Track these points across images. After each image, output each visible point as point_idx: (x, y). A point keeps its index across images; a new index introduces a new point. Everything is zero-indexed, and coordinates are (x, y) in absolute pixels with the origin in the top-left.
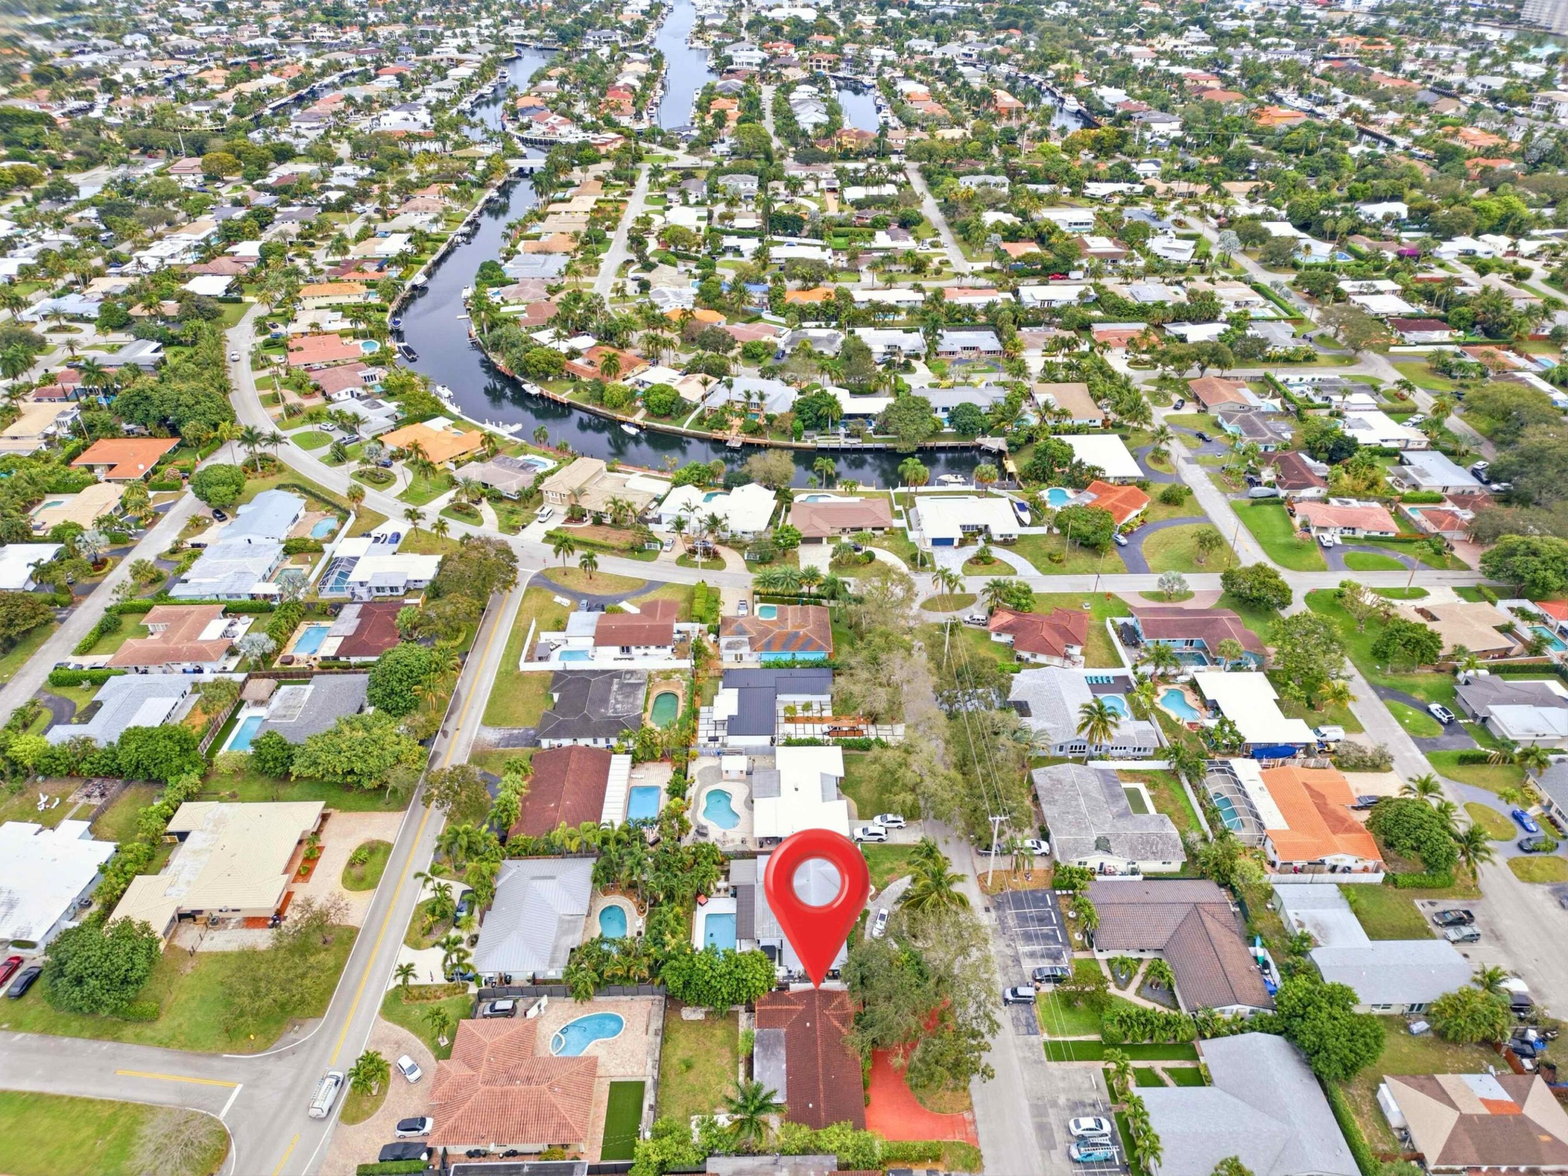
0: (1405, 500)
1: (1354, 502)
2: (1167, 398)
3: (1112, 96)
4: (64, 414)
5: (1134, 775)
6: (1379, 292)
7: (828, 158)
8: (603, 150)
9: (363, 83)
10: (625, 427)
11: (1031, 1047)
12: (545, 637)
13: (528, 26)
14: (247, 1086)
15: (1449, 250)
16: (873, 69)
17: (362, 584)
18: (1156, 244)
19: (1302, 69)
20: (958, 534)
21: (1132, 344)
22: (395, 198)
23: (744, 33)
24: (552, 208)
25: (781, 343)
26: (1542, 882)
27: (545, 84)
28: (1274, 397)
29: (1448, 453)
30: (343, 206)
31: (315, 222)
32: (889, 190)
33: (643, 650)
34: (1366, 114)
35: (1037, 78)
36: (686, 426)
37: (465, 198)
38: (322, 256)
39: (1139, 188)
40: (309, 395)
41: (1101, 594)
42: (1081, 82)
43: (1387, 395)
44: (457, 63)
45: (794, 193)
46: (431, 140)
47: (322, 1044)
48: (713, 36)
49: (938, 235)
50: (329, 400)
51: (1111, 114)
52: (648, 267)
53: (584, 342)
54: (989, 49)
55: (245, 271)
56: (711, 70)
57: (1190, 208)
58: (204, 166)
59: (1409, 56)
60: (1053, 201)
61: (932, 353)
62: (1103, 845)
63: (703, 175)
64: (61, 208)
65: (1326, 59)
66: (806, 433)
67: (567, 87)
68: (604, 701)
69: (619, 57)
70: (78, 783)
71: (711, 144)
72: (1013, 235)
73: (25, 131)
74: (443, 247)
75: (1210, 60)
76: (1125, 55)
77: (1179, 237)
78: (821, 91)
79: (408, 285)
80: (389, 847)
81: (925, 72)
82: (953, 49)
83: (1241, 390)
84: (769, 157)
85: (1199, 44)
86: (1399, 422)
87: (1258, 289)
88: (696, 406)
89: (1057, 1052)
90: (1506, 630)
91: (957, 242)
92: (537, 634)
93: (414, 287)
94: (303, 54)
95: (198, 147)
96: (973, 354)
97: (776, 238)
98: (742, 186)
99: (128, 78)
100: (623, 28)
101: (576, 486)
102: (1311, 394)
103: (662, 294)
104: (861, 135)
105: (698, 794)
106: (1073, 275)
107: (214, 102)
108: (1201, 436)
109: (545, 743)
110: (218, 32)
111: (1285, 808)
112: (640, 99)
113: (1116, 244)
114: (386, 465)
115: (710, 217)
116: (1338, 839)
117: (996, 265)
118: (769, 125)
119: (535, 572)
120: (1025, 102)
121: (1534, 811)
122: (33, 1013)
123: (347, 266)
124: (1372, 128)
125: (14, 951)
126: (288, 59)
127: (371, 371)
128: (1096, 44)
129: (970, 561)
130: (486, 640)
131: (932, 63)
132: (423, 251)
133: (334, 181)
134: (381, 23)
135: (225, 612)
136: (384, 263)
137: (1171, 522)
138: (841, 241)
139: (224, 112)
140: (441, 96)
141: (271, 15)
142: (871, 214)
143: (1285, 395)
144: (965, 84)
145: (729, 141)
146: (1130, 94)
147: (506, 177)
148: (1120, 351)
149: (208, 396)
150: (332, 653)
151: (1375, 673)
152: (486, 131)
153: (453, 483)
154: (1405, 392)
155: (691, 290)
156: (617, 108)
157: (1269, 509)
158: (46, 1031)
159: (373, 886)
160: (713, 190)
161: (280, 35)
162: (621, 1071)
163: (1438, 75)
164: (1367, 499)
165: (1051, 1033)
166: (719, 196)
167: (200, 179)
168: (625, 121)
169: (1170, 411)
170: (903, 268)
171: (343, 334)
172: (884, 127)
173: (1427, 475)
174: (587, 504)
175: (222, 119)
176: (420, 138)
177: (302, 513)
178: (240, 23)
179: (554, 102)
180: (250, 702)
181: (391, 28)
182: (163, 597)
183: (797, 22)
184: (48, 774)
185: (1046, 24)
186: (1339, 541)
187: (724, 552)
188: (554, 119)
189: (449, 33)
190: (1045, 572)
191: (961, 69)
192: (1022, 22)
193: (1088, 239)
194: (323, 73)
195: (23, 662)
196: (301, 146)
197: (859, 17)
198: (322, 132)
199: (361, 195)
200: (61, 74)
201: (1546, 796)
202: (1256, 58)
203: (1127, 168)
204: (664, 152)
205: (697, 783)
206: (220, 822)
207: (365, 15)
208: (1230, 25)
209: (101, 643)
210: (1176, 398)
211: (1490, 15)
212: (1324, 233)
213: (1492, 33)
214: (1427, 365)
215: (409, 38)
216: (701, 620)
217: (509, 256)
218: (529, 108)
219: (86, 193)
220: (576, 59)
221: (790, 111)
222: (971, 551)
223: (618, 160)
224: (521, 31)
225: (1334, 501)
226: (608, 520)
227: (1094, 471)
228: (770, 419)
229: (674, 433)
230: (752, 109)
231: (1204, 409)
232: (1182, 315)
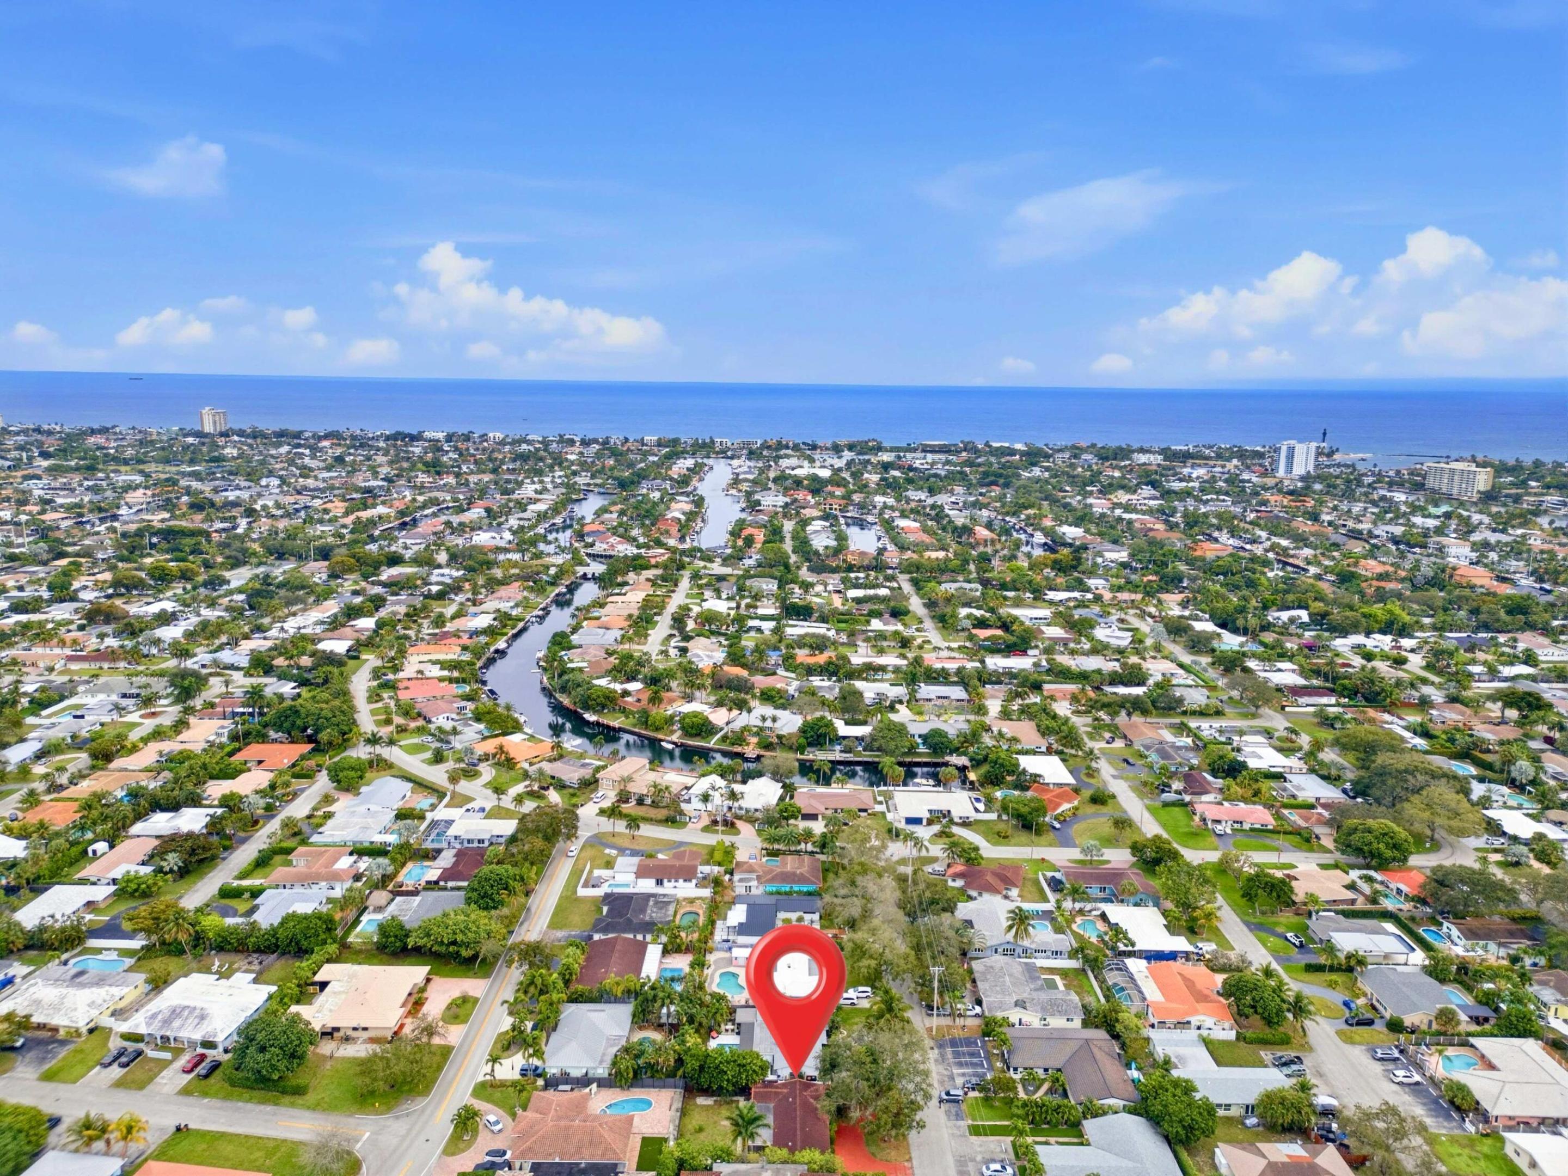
0: (1286, 806)
1: (1242, 805)
2: (1101, 736)
3: (1071, 532)
4: (223, 727)
5: (1052, 971)
6: (1280, 670)
7: (834, 570)
8: (653, 561)
9: (457, 514)
10: (663, 744)
11: (958, 1128)
12: (597, 873)
13: (593, 477)
14: (372, 1133)
15: (1342, 644)
16: (876, 511)
17: (456, 838)
18: (1100, 633)
19: (1235, 517)
20: (925, 815)
21: (1074, 699)
22: (483, 590)
23: (771, 485)
24: (610, 599)
25: (791, 690)
26: (1360, 1044)
27: (607, 516)
28: (1188, 736)
29: (1323, 778)
30: (441, 596)
31: (419, 606)
32: (883, 592)
33: (673, 883)
34: (1285, 549)
35: (1012, 520)
36: (713, 742)
37: (540, 590)
38: (427, 629)
39: (1089, 596)
40: (414, 719)
41: (1036, 861)
42: (1048, 523)
43: (1279, 739)
44: (536, 501)
45: (806, 592)
46: (514, 551)
47: (428, 1112)
48: (745, 487)
49: (921, 622)
50: (429, 722)
51: (1071, 545)
52: (687, 638)
53: (634, 686)
54: (972, 499)
55: (363, 638)
56: (743, 510)
57: (1132, 612)
58: (328, 568)
59: (1326, 510)
60: (1018, 603)
61: (912, 701)
62: (1020, 1004)
63: (733, 580)
64: (215, 594)
65: (1258, 511)
66: (809, 749)
67: (625, 519)
68: (643, 911)
69: (668, 499)
70: (240, 956)
71: (741, 559)
72: (981, 623)
73: (188, 541)
74: (521, 625)
75: (1158, 511)
76: (1086, 505)
77: (1120, 629)
78: (832, 525)
79: (492, 649)
80: (476, 1000)
81: (918, 512)
82: (942, 499)
83: (1160, 731)
84: (787, 566)
85: (1150, 499)
86: (1287, 757)
87: (1181, 666)
88: (722, 729)
89: (976, 1131)
90: (1352, 887)
91: (937, 629)
92: (591, 872)
93: (497, 651)
94: (408, 494)
95: (324, 554)
96: (946, 702)
97: (791, 622)
98: (765, 587)
99: (264, 507)
100: (671, 479)
101: (626, 775)
102: (1217, 735)
103: (698, 656)
104: (863, 554)
105: (713, 975)
106: (1030, 652)
107: (338, 524)
108: (1126, 761)
109: (596, 937)
110: (340, 477)
111: (1162, 988)
112: (685, 528)
113: (1066, 632)
114: (475, 765)
115: (738, 607)
116: (1199, 1006)
117: (968, 644)
118: (788, 546)
119: (589, 834)
120: (999, 535)
121: (1361, 1001)
122: (214, 1088)
123: (445, 635)
124: (1291, 560)
125: (200, 1050)
126: (395, 495)
127: (464, 704)
128: (1064, 497)
129: (935, 835)
130: (551, 876)
131: (924, 507)
132: (505, 626)
133: (434, 579)
134: (472, 472)
135: (351, 854)
136: (475, 633)
137: (1096, 815)
138: (843, 625)
139: (344, 531)
140: (521, 523)
141: (380, 466)
142: (866, 608)
143: (1195, 735)
144: (950, 522)
145: (755, 557)
146: (1087, 531)
147: (573, 579)
148: (1066, 704)
149: (343, 712)
150: (435, 878)
151: (1248, 914)
152: (559, 547)
153: (526, 775)
154: (1294, 736)
155: (720, 656)
156: (667, 532)
157: (1177, 809)
158: (226, 1098)
159: (465, 1022)
160: (741, 589)
161: (388, 479)
162: (650, 1131)
163: (1351, 524)
164: (1254, 803)
165: (974, 1120)
166: (746, 593)
167: (325, 577)
168: (672, 542)
169: (1103, 745)
170: (892, 644)
171: (441, 680)
172: (882, 551)
173: (1303, 789)
174: (634, 788)
175: (342, 537)
176: (506, 550)
177: (409, 794)
178: (354, 471)
179: (615, 528)
180: (371, 908)
181: (480, 477)
182: (304, 842)
183: (815, 478)
184: (220, 949)
185: (1021, 482)
186: (1229, 831)
187: (739, 824)
188: (613, 540)
189: (528, 481)
190: (994, 844)
191: (947, 511)
192: (1001, 481)
193: (1044, 628)
194: (424, 506)
195: (195, 883)
196: (408, 555)
197: (866, 475)
198: (423, 546)
199: (456, 588)
200: (212, 504)
201: (1368, 990)
202: (1197, 509)
203: (1080, 582)
204: (702, 564)
205: (713, 967)
206: (353, 976)
207: (460, 468)
208: (1177, 485)
209: (255, 873)
210: (1107, 735)
211: (1401, 485)
212: (1238, 629)
213: (1400, 497)
214: (1316, 720)
215: (496, 483)
216: (719, 864)
217: (575, 630)
218: (593, 532)
219: (234, 584)
220: (632, 500)
221: (806, 537)
222: (936, 828)
223: (665, 567)
224: (587, 480)
225: (1226, 804)
226: (648, 801)
227: (1036, 777)
228: (780, 737)
229: (703, 748)
230: (775, 534)
231: (1129, 744)
232: (1115, 679)
